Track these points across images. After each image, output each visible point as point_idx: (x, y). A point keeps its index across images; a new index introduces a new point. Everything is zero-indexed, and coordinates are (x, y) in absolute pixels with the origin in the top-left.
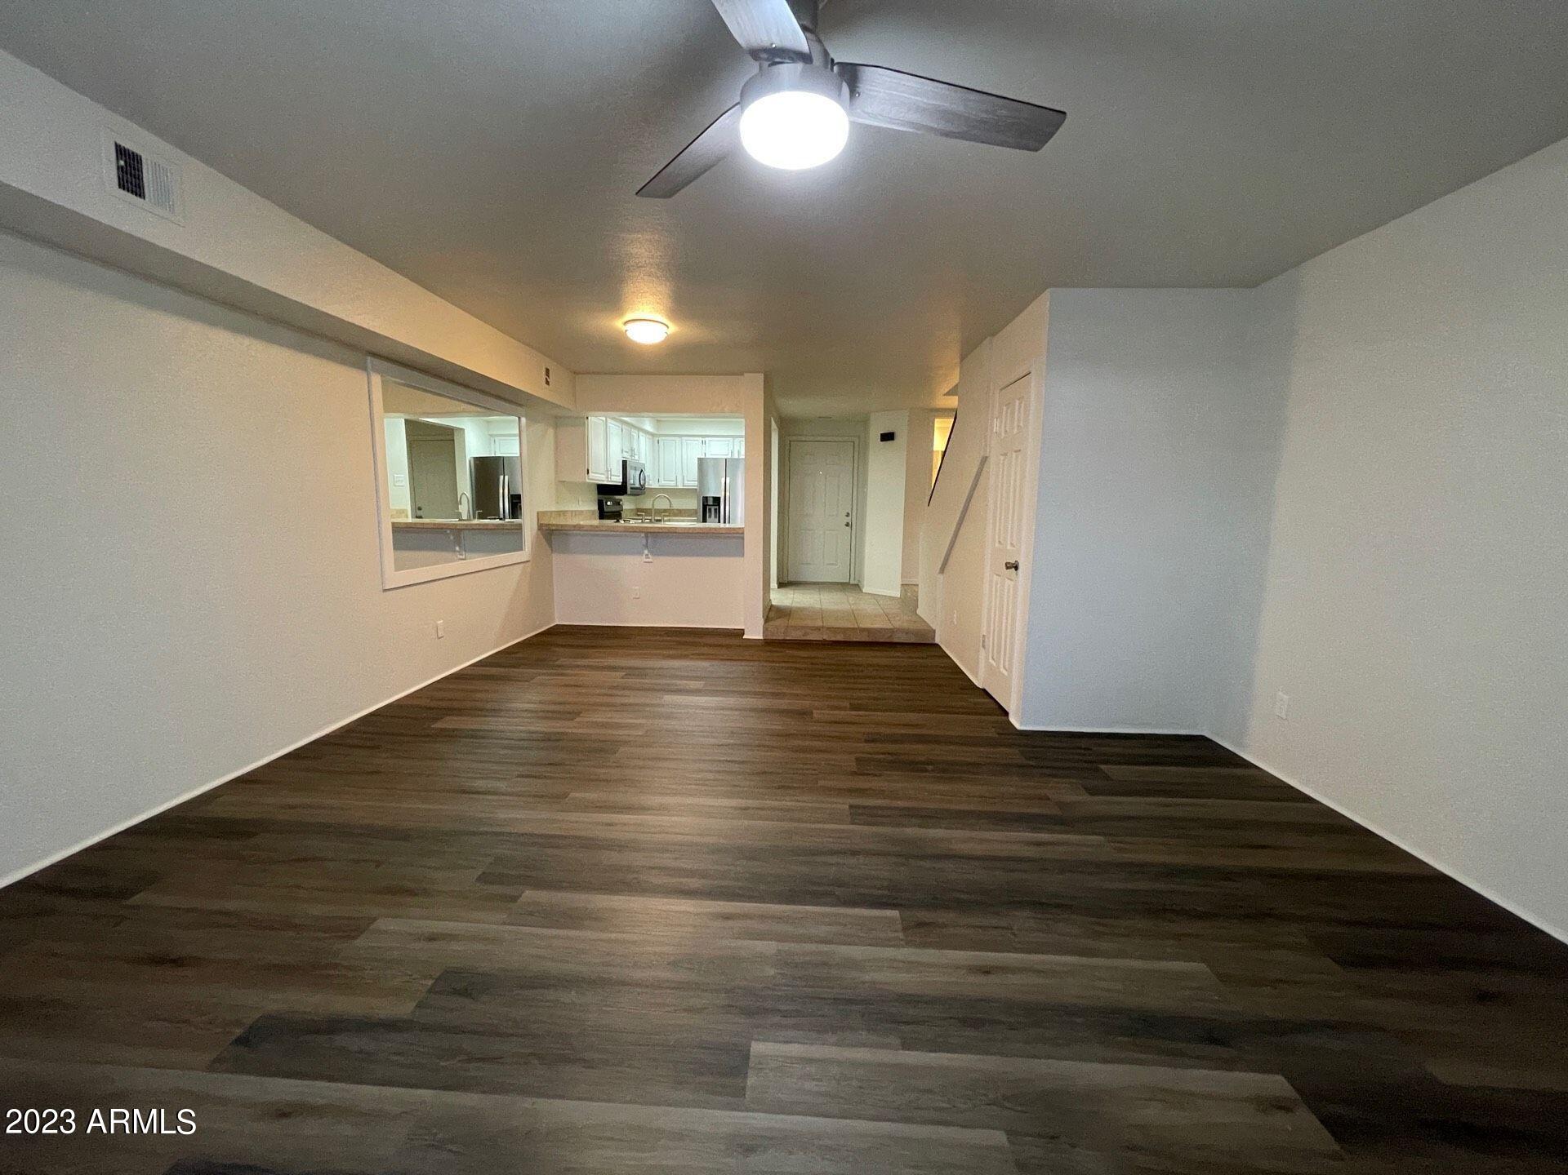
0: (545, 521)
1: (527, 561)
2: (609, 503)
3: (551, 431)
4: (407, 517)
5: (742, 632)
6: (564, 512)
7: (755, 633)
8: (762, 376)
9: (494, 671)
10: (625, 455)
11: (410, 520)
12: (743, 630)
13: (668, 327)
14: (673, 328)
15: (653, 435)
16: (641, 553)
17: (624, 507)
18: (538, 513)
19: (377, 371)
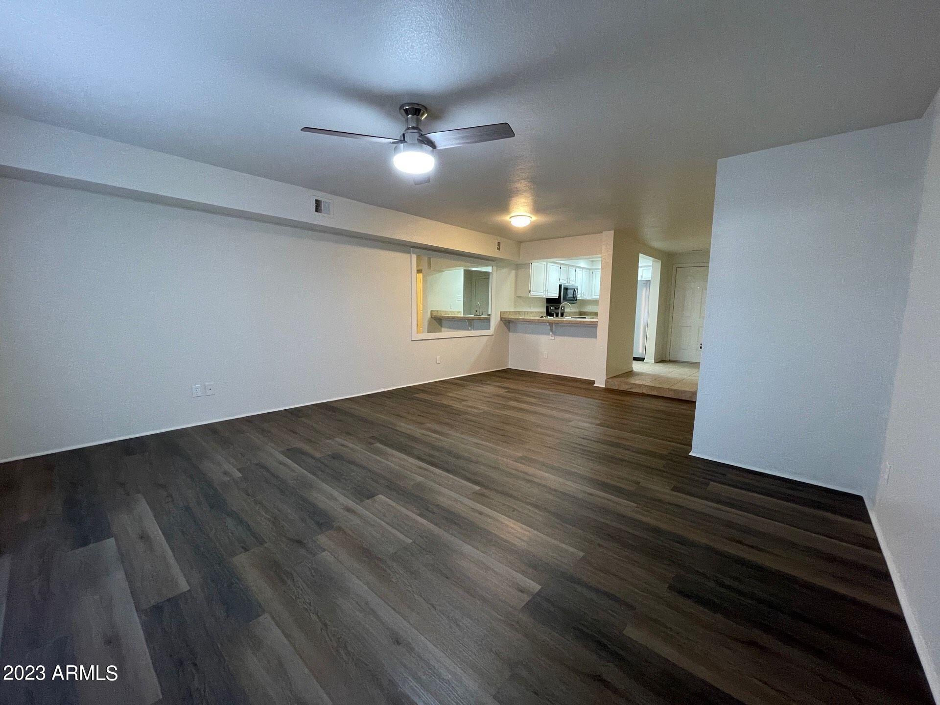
0: (506, 316)
1: (492, 335)
2: (552, 308)
3: (513, 272)
4: (461, 314)
5: (593, 382)
6: (519, 313)
7: (600, 383)
8: (612, 232)
9: (459, 382)
10: (561, 281)
11: (462, 316)
12: (594, 381)
13: (531, 218)
14: (534, 218)
15: (590, 269)
16: (549, 334)
17: (565, 311)
18: (501, 312)
19: (414, 253)
